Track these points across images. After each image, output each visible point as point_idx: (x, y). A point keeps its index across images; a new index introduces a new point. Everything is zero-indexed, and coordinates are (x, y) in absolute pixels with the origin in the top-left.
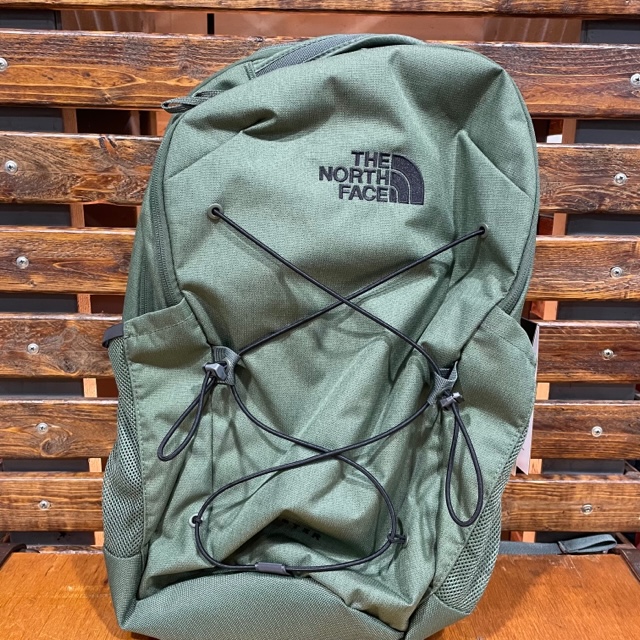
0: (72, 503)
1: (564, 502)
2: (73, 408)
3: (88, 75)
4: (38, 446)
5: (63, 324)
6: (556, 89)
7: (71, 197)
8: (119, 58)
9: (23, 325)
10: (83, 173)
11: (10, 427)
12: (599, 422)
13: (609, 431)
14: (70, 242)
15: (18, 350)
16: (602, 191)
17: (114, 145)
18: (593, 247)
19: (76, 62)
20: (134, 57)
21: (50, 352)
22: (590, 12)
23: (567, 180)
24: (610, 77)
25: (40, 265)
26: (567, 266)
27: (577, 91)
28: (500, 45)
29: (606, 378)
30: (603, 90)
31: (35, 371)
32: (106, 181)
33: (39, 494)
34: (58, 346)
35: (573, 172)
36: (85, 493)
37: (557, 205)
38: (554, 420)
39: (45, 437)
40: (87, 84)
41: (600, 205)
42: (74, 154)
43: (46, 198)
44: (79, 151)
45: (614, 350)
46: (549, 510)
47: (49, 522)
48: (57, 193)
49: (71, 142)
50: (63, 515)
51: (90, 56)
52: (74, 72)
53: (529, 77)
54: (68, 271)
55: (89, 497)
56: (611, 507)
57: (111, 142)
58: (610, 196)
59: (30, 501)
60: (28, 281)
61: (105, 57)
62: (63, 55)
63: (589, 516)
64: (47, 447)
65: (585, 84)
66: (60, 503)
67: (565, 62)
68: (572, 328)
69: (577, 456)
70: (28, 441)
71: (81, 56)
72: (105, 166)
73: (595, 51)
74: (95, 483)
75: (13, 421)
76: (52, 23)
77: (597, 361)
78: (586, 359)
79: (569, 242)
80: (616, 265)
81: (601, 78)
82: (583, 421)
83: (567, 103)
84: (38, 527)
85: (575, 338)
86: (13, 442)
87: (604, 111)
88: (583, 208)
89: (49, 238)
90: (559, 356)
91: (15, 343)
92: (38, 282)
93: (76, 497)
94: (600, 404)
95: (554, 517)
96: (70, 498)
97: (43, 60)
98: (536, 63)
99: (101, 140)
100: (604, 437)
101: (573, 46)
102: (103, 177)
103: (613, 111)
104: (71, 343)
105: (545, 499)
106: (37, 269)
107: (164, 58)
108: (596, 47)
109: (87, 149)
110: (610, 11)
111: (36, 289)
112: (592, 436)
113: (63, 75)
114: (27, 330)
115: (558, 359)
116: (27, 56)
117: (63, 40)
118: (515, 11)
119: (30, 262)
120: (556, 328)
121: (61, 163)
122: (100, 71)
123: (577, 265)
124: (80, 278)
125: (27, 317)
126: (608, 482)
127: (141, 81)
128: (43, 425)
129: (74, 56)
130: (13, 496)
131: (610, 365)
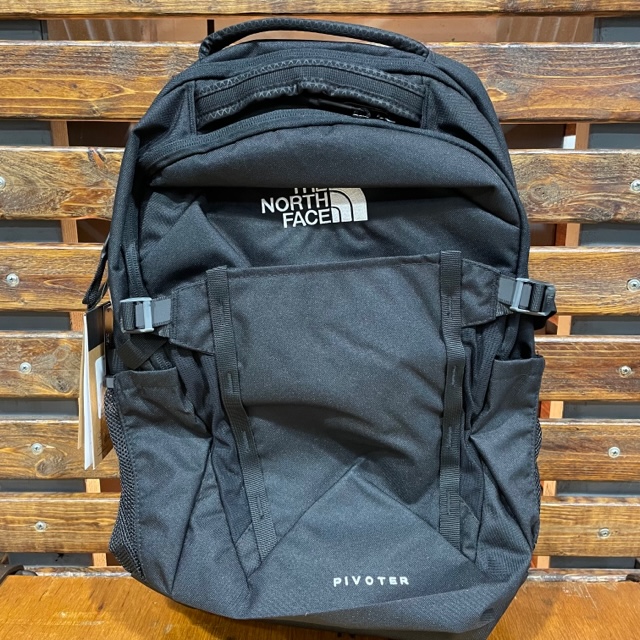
0: (69, 525)
1: (579, 526)
2: (68, 428)
3: (75, 86)
4: (33, 466)
5: (55, 343)
6: (566, 91)
7: (60, 213)
8: (106, 68)
9: (14, 344)
10: (71, 188)
11: (4, 447)
12: (617, 443)
13: (627, 452)
14: (62, 259)
15: (10, 369)
16: (618, 199)
17: (103, 159)
18: (608, 258)
19: (63, 73)
20: (121, 67)
21: (43, 371)
22: (603, 9)
23: (580, 188)
24: (626, 77)
25: (30, 283)
26: (581, 278)
27: (589, 93)
28: (506, 46)
29: (623, 396)
30: (617, 92)
31: (28, 390)
32: (96, 196)
33: (35, 515)
34: (51, 365)
35: (586, 179)
36: (82, 514)
37: (569, 215)
38: (567, 441)
39: (39, 457)
40: (74, 96)
41: (615, 215)
42: (62, 168)
43: (34, 214)
44: (67, 166)
45: (632, 367)
46: (564, 534)
47: (45, 543)
48: (46, 208)
49: (58, 156)
50: (60, 537)
51: (76, 67)
52: (60, 83)
53: (537, 80)
54: (59, 289)
55: (86, 518)
56: (630, 531)
57: (100, 155)
58: (626, 204)
59: (25, 522)
60: (19, 299)
61: (92, 67)
62: (49, 66)
63: (606, 541)
64: (42, 468)
65: (598, 86)
66: (56, 524)
67: (575, 62)
68: (586, 343)
69: (593, 478)
70: (23, 461)
71: (68, 66)
72: (95, 180)
73: (609, 50)
74: (91, 504)
75: (7, 441)
76: (38, 33)
77: (614, 379)
78: (602, 376)
79: (583, 254)
80: (633, 277)
81: (616, 79)
82: (599, 441)
83: (579, 106)
84: (34, 548)
85: (590, 354)
86: (8, 462)
87: (619, 114)
88: (597, 217)
89: (39, 255)
90: (573, 373)
91: (8, 363)
92: (29, 301)
93: (72, 519)
94: (618, 423)
95: (569, 541)
96: (67, 519)
97: (29, 72)
98: (545, 65)
99: (89, 154)
100: (621, 458)
101: (586, 45)
102: (93, 191)
103: (628, 115)
104: (64, 362)
105: (560, 523)
106: (28, 287)
107: (152, 67)
108: (610, 46)
109: (75, 163)
110: (625, 8)
111: (28, 307)
112: (608, 457)
113: (50, 87)
114: (19, 348)
115: (572, 376)
116: (12, 68)
117: (48, 50)
118: (522, 9)
119: (21, 280)
120: (569, 344)
121: (49, 178)
122: (87, 82)
123: (591, 278)
124: (71, 295)
125: (18, 335)
126: (627, 505)
127: (130, 91)
128: (37, 445)
129: (61, 67)
130: (9, 517)
131: (628, 382)
